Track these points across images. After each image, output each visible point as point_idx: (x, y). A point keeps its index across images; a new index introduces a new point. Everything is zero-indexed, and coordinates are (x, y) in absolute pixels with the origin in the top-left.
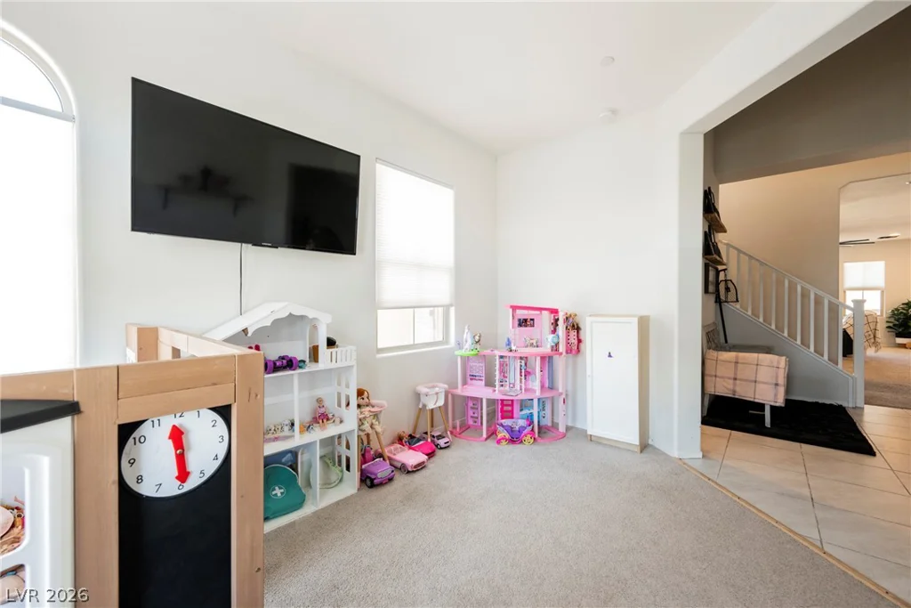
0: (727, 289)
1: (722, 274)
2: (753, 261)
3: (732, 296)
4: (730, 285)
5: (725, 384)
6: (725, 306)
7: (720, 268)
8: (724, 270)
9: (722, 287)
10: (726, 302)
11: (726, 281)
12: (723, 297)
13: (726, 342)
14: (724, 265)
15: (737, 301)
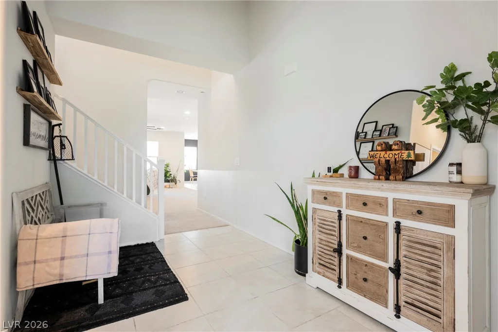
0: (63, 146)
1: (56, 129)
2: (89, 121)
3: (67, 154)
4: (66, 142)
5: (47, 269)
6: (59, 163)
7: (54, 122)
8: (59, 125)
9: (57, 142)
10: (61, 159)
11: (61, 136)
12: (58, 155)
13: (62, 203)
14: (59, 119)
15: (73, 159)
